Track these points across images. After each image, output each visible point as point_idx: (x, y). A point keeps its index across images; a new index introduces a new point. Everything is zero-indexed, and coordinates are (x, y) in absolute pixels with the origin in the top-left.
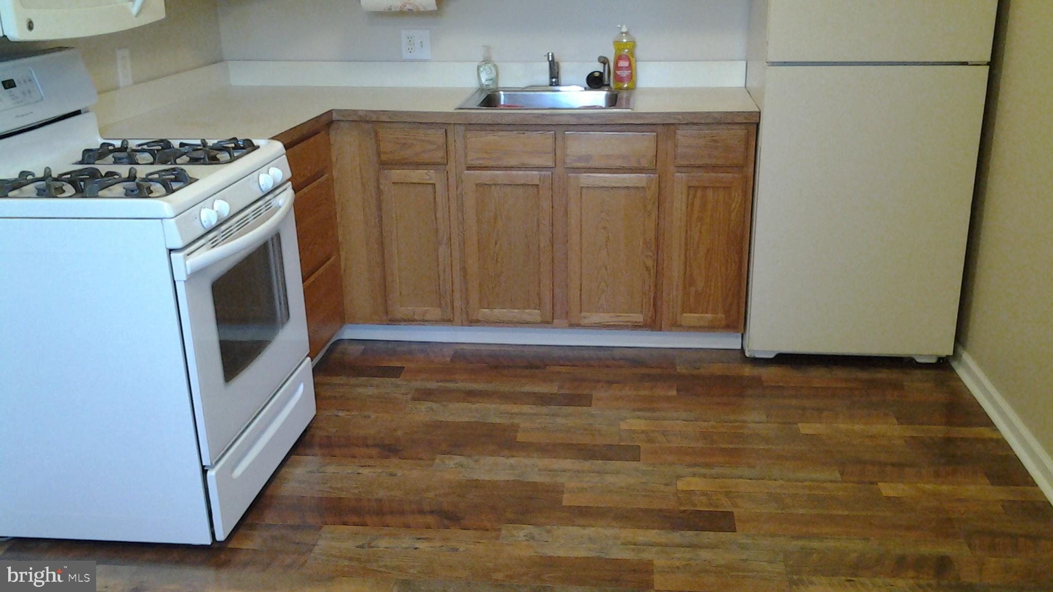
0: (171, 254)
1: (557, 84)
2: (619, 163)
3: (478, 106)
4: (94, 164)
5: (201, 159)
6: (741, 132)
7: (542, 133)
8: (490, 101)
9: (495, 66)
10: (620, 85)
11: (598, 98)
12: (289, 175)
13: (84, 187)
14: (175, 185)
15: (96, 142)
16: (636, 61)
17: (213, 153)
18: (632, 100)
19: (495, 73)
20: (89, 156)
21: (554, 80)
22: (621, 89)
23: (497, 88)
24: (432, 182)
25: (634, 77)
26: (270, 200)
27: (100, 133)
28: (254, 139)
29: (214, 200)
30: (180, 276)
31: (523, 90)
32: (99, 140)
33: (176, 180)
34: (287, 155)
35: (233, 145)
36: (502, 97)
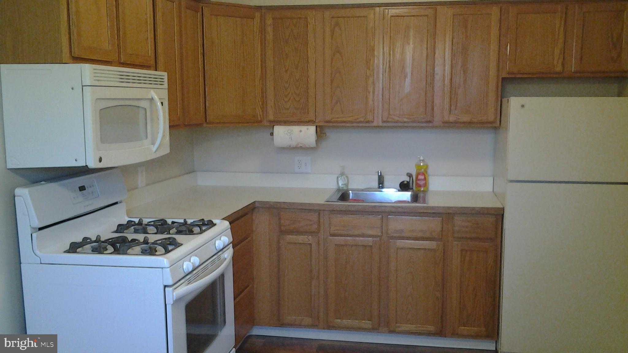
0: (166, 289)
1: (383, 188)
2: (420, 235)
3: (338, 200)
4: (123, 232)
5: (183, 231)
6: (492, 219)
7: (374, 217)
8: (344, 197)
9: (347, 177)
10: (419, 189)
11: (406, 196)
12: (232, 240)
13: (119, 247)
14: (170, 248)
15: (125, 220)
16: (428, 176)
17: (191, 228)
18: (426, 198)
19: (347, 181)
20: (121, 229)
21: (381, 185)
22: (419, 191)
23: (348, 189)
24: (309, 243)
25: (427, 185)
26: (220, 255)
27: (127, 214)
28: (213, 219)
29: (191, 257)
30: (170, 301)
31: (363, 190)
32: (126, 218)
33: (170, 244)
34: (231, 229)
35: (201, 223)
36: (351, 194)
